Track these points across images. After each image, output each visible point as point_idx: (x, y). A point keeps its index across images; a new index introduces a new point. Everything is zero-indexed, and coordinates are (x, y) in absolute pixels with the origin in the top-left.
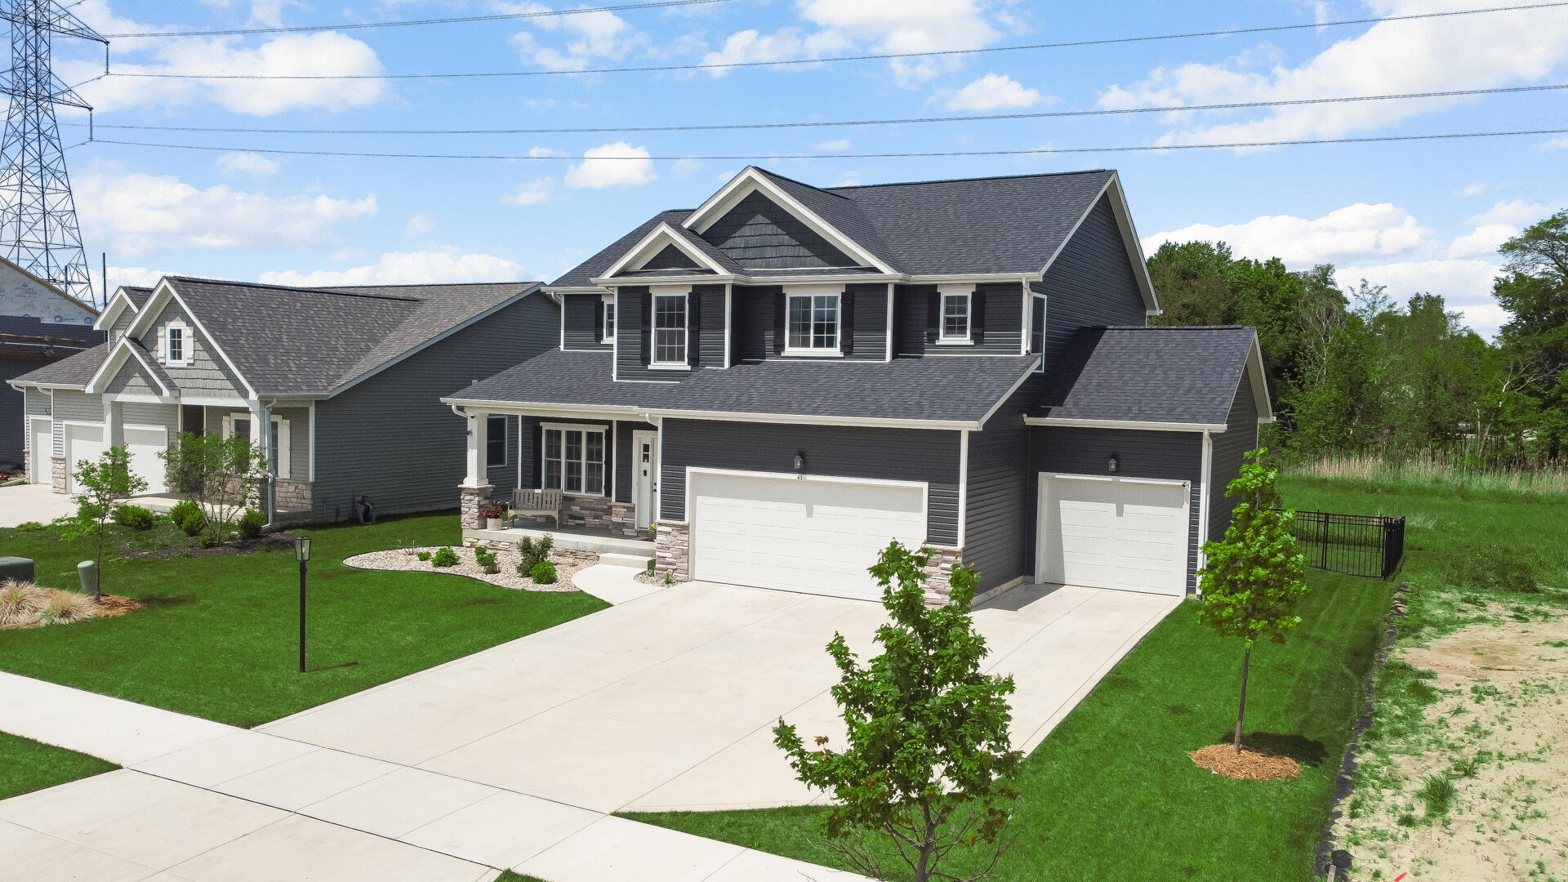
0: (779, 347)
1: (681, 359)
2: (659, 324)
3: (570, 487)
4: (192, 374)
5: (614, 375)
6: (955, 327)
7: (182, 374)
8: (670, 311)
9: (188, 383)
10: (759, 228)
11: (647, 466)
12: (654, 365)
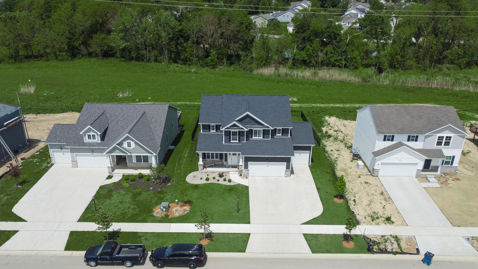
0: (252, 137)
1: (236, 140)
2: (232, 135)
3: (212, 158)
4: (134, 150)
5: (224, 143)
6: (279, 133)
7: (132, 150)
8: (234, 133)
9: (133, 152)
10: (248, 120)
11: (230, 156)
12: (232, 141)
